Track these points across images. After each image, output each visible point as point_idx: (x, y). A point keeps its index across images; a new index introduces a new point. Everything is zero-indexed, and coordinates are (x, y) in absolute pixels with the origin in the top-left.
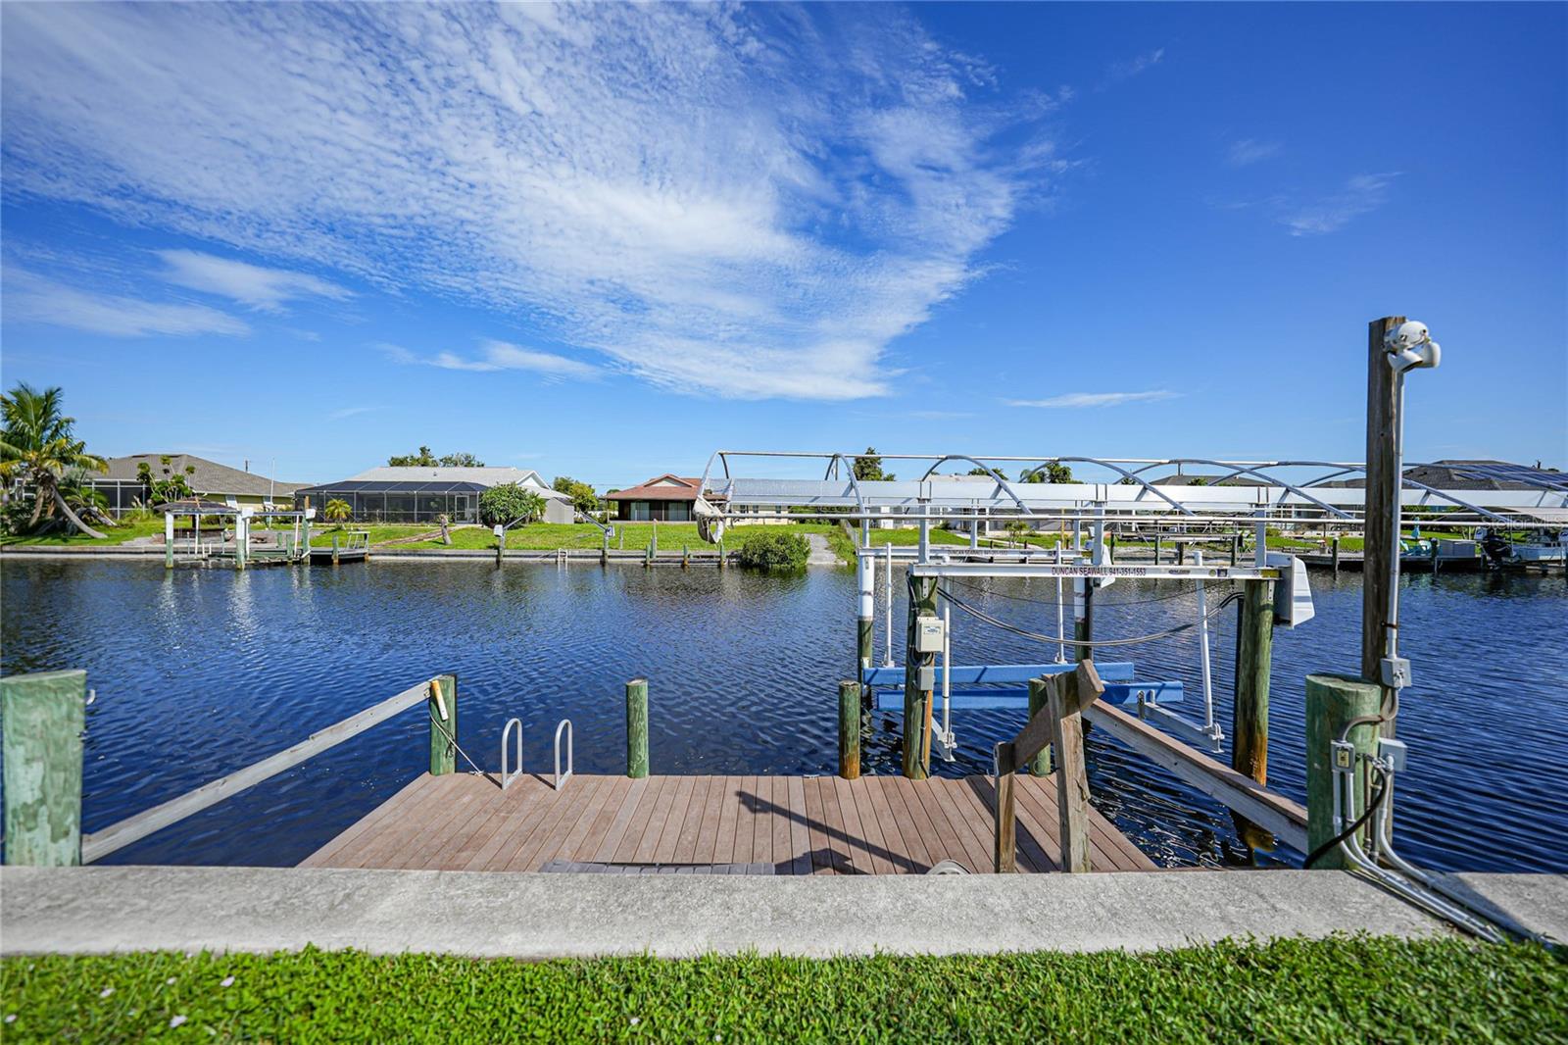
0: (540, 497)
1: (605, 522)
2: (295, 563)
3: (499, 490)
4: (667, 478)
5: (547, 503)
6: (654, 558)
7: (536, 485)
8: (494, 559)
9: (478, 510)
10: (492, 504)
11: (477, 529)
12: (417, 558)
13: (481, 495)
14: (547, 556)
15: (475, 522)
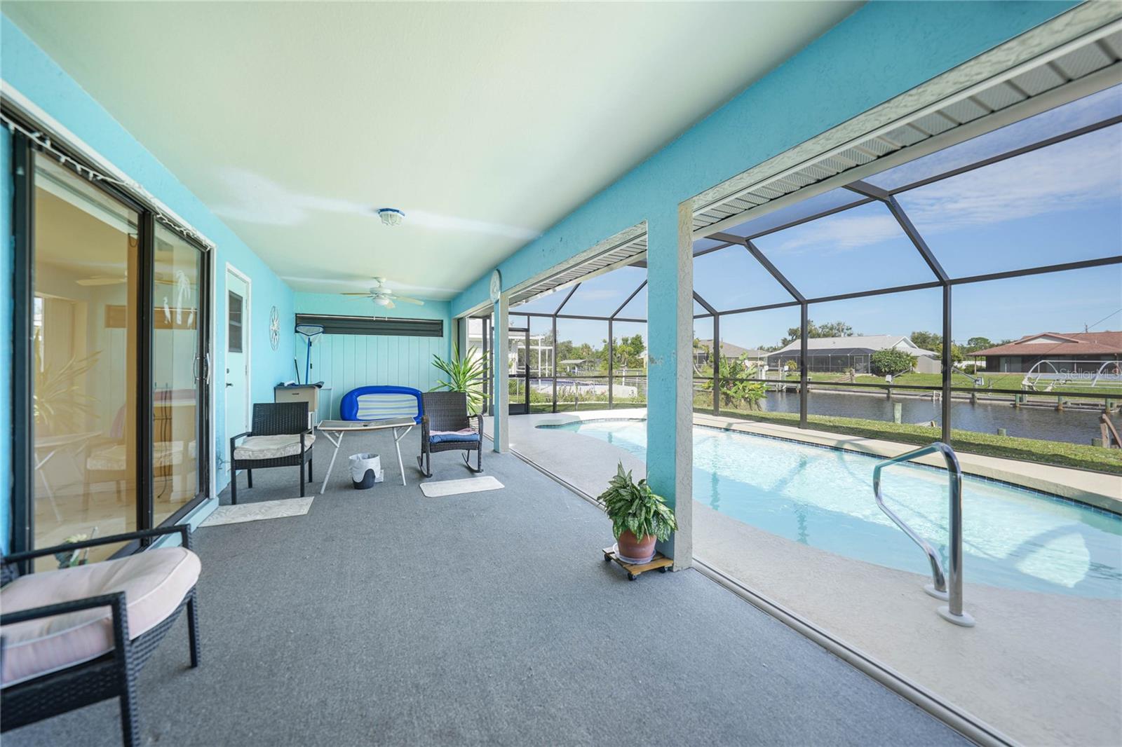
0: (912, 355)
1: (973, 373)
2: (779, 391)
3: (885, 352)
4: (1044, 336)
5: (919, 358)
6: (1025, 402)
7: (907, 346)
8: (885, 395)
9: (869, 366)
10: (880, 361)
11: (869, 377)
12: (837, 392)
13: (871, 356)
14: (925, 396)
15: (868, 373)
